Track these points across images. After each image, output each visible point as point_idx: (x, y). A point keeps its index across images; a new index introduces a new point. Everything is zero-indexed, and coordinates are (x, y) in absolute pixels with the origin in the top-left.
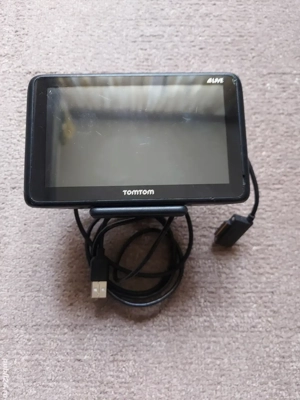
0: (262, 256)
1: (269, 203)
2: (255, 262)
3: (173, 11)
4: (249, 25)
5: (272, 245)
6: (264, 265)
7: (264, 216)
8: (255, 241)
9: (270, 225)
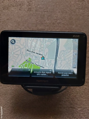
0: (82, 112)
1: (83, 91)
2: (79, 115)
3: (48, 22)
4: (73, 27)
5: (86, 108)
6: (83, 116)
7: (82, 96)
8: (79, 106)
9: (84, 100)
